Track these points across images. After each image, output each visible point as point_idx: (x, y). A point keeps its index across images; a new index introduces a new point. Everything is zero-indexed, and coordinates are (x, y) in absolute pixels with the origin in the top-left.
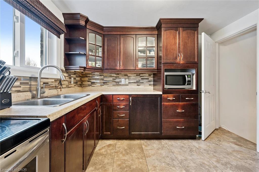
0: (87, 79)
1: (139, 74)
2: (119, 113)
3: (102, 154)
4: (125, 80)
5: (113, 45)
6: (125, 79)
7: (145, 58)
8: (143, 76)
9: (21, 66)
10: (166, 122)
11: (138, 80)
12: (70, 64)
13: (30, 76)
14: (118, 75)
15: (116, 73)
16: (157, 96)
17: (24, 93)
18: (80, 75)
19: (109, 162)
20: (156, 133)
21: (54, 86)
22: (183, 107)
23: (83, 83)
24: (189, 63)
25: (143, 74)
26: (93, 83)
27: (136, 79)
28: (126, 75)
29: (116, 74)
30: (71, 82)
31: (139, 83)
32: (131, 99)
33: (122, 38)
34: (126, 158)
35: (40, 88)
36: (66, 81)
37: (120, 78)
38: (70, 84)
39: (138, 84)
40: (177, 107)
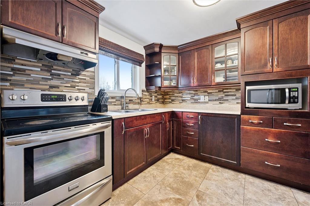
0: (168, 97)
1: (222, 90)
2: (188, 131)
3: (167, 162)
4: (204, 98)
5: (187, 62)
6: (205, 96)
7: (224, 70)
8: (228, 92)
9: (118, 90)
10: (247, 152)
11: (221, 97)
12: (151, 85)
13: (121, 96)
14: (196, 92)
15: (195, 89)
16: (233, 116)
17: (118, 106)
18: (162, 93)
19: (169, 169)
20: (231, 162)
21: (137, 102)
22: (277, 136)
23: (165, 100)
24: (290, 69)
25: (227, 89)
26: (173, 100)
27: (218, 96)
28: (206, 92)
29: (194, 91)
30: (152, 100)
31: (222, 100)
32: (200, 117)
33: (196, 53)
34: (184, 172)
35: (125, 103)
36: (148, 98)
37: (199, 95)
38: (151, 101)
39: (221, 102)
40: (267, 134)
